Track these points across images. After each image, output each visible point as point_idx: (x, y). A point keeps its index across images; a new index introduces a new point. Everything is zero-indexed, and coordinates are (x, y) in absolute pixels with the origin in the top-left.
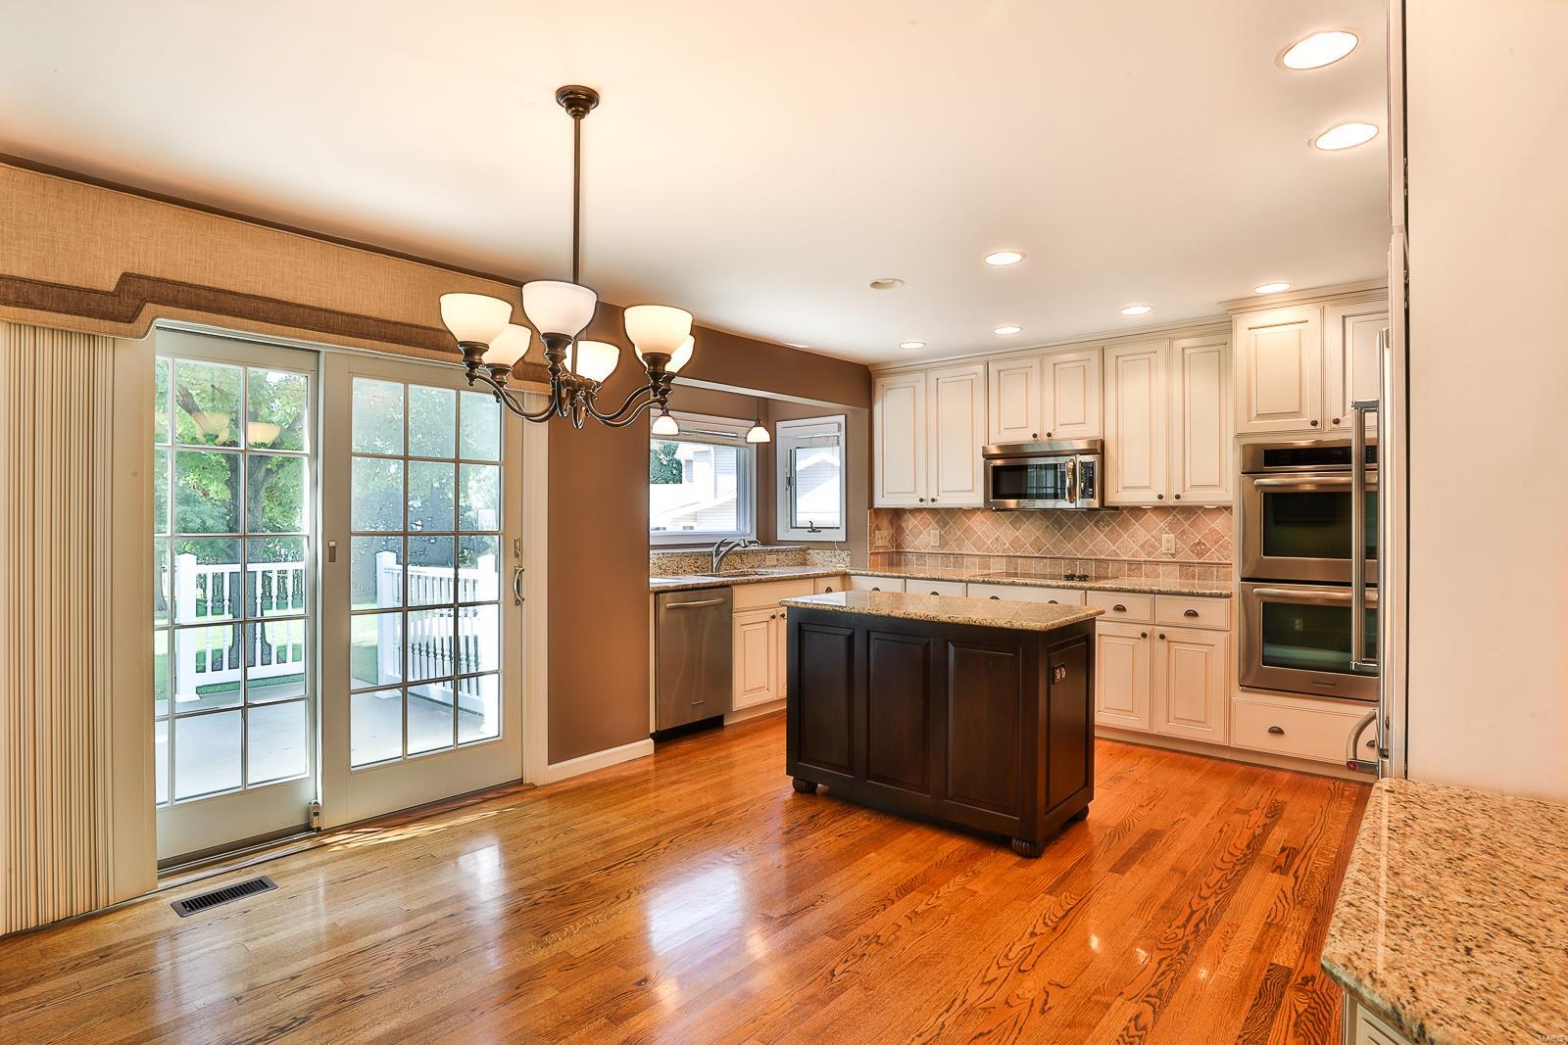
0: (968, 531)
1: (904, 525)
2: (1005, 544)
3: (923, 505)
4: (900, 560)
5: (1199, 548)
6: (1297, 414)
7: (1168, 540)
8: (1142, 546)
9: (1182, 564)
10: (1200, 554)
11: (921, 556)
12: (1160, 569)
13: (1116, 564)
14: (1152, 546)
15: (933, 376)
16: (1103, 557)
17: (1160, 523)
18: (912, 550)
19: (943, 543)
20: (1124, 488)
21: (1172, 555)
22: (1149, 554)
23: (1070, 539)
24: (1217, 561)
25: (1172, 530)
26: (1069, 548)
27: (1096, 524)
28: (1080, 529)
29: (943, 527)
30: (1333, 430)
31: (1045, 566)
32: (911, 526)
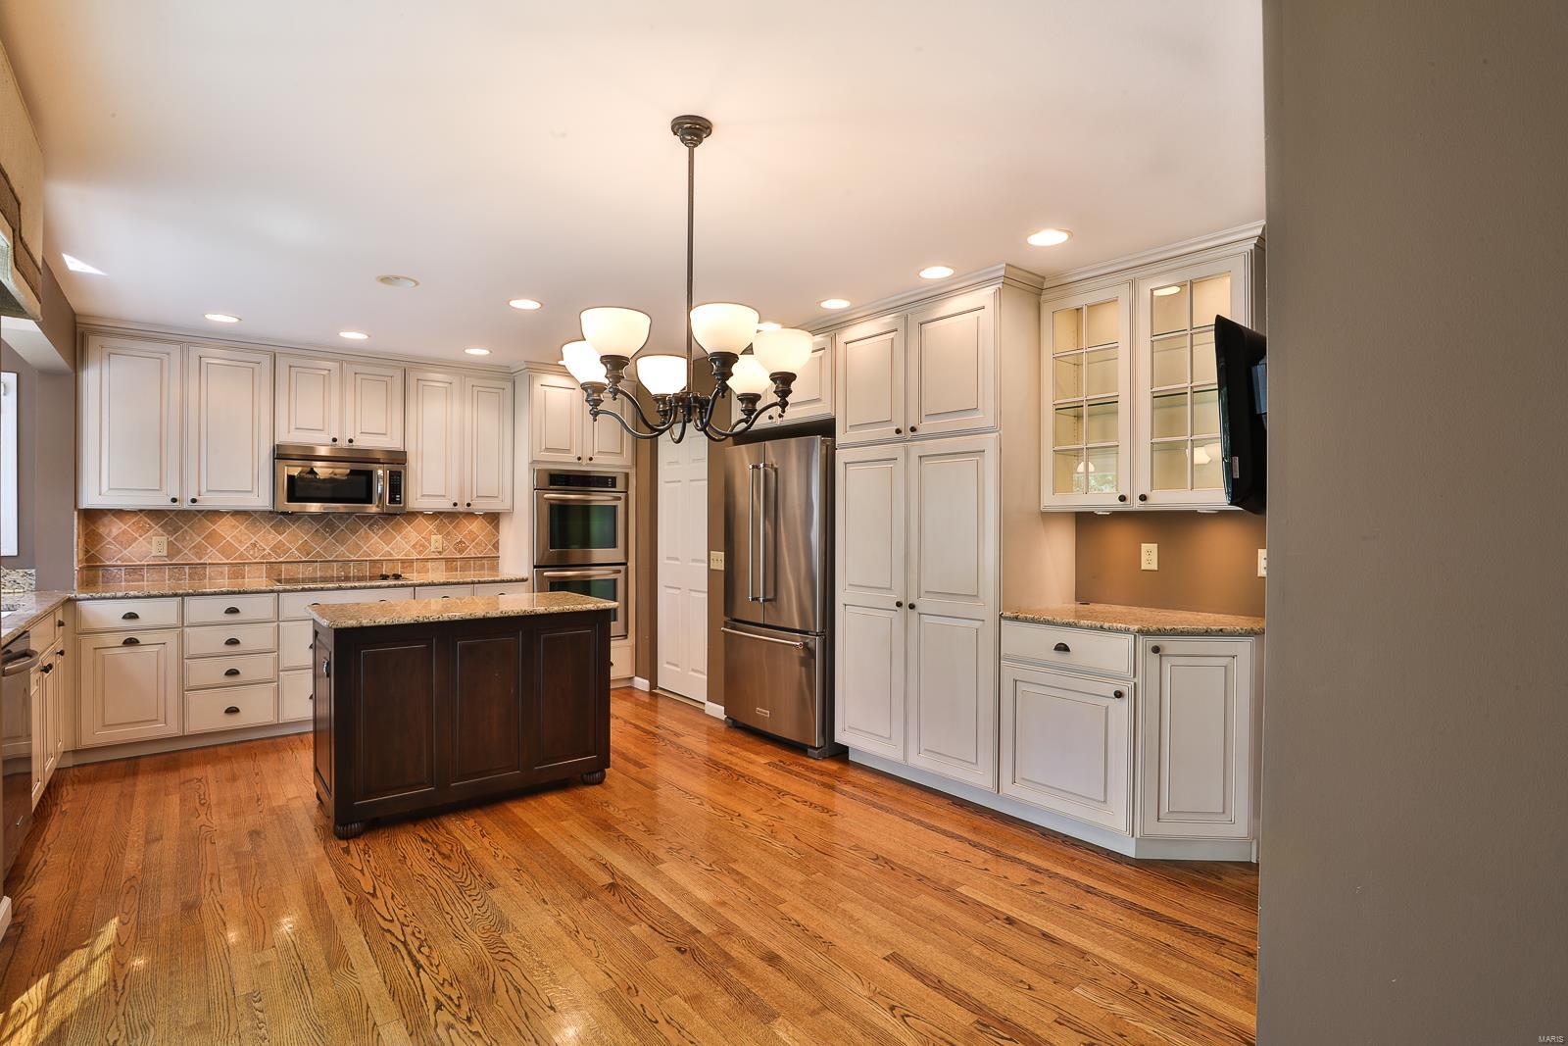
0: (211, 537)
1: (102, 530)
2: (264, 550)
3: (176, 506)
4: (96, 577)
5: (460, 547)
6: (568, 451)
7: (436, 541)
8: (414, 547)
9: (447, 560)
10: (461, 551)
11: (134, 570)
12: (430, 564)
13: (390, 564)
14: (423, 545)
15: (195, 352)
16: (377, 558)
17: (430, 526)
18: (119, 563)
19: (173, 550)
20: (423, 496)
21: (440, 553)
22: (420, 553)
23: (343, 543)
24: (474, 556)
25: (439, 532)
26: (342, 551)
27: (370, 527)
28: (354, 532)
29: (170, 533)
30: (587, 465)
31: (315, 570)
32: (115, 531)
